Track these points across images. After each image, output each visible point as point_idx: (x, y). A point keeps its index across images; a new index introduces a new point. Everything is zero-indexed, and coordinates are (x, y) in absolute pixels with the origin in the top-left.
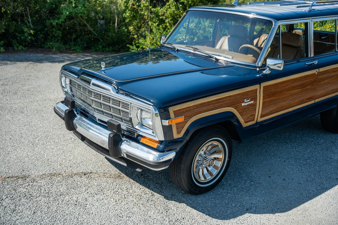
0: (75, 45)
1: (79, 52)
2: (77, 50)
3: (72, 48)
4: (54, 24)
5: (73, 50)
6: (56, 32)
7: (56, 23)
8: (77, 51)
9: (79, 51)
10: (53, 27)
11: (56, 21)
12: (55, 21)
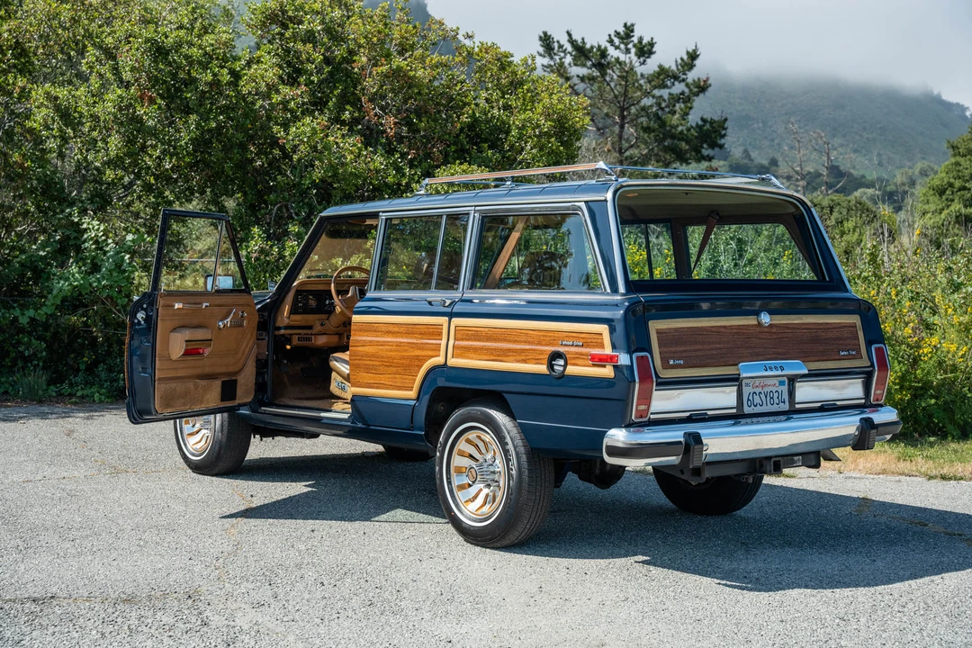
0: (87, 384)
1: (101, 402)
2: (93, 396)
3: (79, 394)
4: (24, 321)
5: (83, 397)
6: (28, 345)
7: (30, 318)
8: (94, 401)
9: (100, 399)
10: (21, 330)
11: (31, 313)
12: (26, 312)
